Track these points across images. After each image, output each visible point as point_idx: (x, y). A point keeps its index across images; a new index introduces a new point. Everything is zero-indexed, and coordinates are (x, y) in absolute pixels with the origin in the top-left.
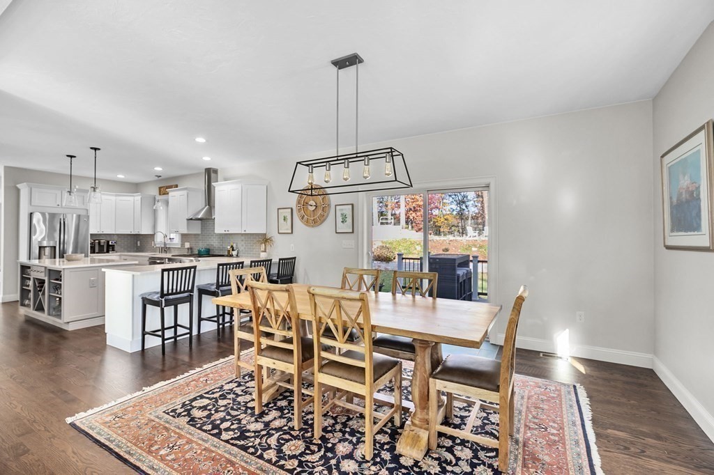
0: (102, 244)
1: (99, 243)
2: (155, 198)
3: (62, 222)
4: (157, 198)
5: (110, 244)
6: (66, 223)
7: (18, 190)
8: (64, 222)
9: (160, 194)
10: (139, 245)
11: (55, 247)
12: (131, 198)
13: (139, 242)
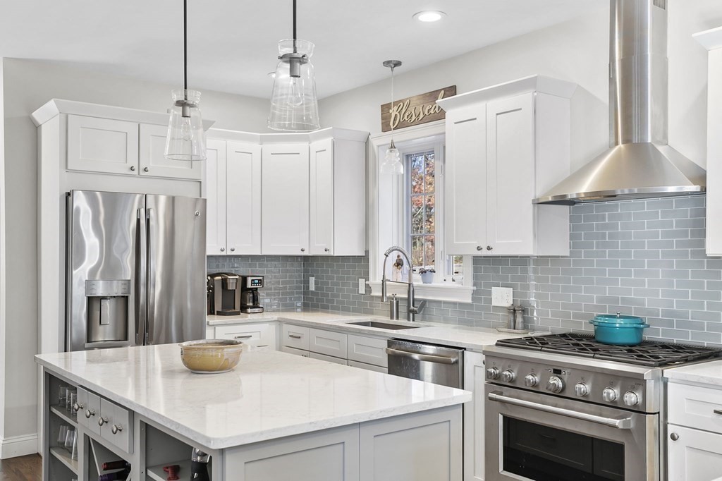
0: (231, 287)
1: (224, 283)
2: (367, 142)
3: (143, 222)
4: (375, 143)
5: (249, 286)
6: (152, 223)
7: (36, 128)
8: (148, 221)
9: (386, 127)
10: (312, 287)
11: (126, 298)
12: (301, 147)
13: (312, 280)
